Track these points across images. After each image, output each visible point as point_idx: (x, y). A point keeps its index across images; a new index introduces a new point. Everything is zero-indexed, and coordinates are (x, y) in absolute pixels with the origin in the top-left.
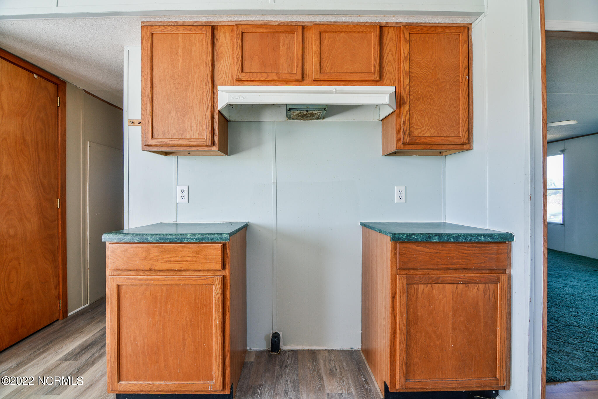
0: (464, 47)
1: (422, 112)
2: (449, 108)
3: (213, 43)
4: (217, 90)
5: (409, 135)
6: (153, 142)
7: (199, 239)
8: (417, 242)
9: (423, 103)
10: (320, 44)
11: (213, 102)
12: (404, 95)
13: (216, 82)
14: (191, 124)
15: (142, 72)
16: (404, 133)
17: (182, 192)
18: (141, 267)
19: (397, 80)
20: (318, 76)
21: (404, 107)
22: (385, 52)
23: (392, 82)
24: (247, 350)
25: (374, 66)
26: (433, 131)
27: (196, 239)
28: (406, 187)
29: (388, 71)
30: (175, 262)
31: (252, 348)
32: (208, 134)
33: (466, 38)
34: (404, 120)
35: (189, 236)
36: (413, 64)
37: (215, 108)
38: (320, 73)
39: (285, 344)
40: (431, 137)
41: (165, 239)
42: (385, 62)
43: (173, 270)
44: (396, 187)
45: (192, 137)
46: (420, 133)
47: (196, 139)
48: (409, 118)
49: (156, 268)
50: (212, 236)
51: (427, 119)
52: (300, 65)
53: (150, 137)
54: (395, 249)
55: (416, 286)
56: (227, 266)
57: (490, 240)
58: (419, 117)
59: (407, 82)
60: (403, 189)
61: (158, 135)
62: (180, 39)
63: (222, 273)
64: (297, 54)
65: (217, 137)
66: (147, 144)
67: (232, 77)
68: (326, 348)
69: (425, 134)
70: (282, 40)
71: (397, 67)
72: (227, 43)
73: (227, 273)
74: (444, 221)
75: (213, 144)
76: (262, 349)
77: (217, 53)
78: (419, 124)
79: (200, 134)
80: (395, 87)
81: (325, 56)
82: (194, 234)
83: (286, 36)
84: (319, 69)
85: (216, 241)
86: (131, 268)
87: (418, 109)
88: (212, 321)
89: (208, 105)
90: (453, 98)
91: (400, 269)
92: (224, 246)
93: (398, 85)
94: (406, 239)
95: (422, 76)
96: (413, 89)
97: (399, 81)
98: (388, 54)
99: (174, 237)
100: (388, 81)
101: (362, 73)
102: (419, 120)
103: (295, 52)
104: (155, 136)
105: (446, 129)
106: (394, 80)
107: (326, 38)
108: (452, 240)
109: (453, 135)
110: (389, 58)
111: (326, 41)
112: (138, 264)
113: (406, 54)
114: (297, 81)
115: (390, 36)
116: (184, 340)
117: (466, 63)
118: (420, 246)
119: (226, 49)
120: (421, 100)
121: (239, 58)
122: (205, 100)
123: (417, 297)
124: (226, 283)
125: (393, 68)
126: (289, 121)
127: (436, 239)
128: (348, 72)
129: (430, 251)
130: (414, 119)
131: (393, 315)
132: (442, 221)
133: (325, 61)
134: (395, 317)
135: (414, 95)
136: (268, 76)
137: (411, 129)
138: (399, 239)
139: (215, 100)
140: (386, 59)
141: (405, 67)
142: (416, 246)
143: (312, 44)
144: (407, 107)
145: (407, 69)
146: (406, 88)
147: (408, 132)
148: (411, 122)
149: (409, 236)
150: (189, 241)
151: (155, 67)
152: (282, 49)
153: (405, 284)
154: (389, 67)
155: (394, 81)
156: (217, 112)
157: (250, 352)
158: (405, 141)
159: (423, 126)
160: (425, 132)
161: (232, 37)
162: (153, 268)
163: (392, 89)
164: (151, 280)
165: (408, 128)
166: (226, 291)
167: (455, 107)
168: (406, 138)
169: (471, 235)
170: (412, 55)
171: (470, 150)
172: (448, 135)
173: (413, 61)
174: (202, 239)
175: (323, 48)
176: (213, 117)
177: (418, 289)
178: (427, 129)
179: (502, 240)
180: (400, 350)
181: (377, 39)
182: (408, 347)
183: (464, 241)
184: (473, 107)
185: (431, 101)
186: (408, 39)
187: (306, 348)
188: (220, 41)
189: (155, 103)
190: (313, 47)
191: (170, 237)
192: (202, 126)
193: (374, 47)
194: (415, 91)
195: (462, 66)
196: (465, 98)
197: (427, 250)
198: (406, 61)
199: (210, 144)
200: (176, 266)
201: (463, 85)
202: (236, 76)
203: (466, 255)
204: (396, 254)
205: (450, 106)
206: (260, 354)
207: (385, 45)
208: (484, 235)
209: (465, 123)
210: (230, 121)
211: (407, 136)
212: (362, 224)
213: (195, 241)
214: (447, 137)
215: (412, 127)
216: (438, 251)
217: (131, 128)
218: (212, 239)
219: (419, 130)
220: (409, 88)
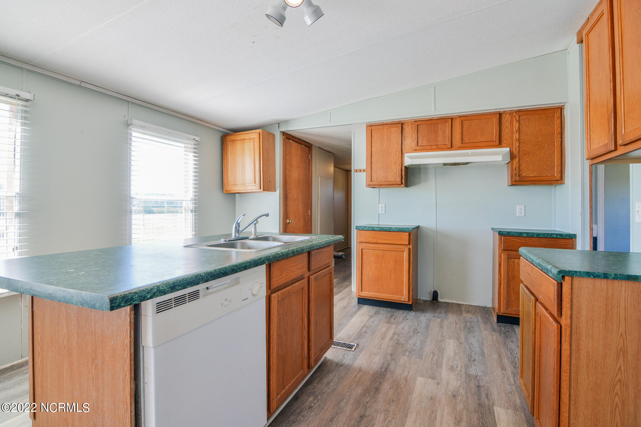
0: (558, 120)
1: (528, 162)
2: (547, 159)
3: (402, 132)
4: (404, 156)
5: (519, 176)
6: (372, 183)
7: (398, 230)
8: (513, 236)
9: (528, 156)
10: (462, 127)
11: (402, 162)
12: (515, 152)
13: (403, 152)
14: (390, 174)
15: (366, 149)
16: (516, 175)
17: (382, 208)
18: (372, 242)
19: (511, 144)
20: (460, 145)
21: (515, 160)
22: (503, 128)
23: (508, 145)
24: (418, 299)
25: (496, 137)
26: (535, 173)
27: (397, 230)
28: (525, 206)
29: (505, 139)
30: (387, 240)
31: (421, 298)
32: (399, 179)
33: (559, 115)
34: (515, 167)
35: (393, 229)
36: (522, 134)
37: (403, 165)
38: (462, 143)
39: (441, 298)
40: (534, 177)
41: (383, 229)
42: (503, 133)
43: (386, 244)
44: (517, 206)
45: (391, 180)
46: (526, 174)
47: (393, 181)
48: (519, 166)
49: (379, 242)
50: (404, 229)
51: (531, 166)
52: (450, 140)
53: (370, 181)
54: (501, 239)
55: (513, 260)
56: (411, 243)
57: (560, 237)
58: (526, 165)
59: (518, 145)
60: (523, 207)
61: (374, 180)
62: (385, 131)
63: (409, 246)
64: (448, 134)
65: (404, 180)
66: (369, 184)
67: (412, 148)
68: (468, 304)
69: (530, 175)
70: (439, 127)
71: (511, 136)
72: (409, 131)
73: (411, 247)
74: (555, 229)
75: (402, 183)
76: (427, 299)
77: (404, 136)
78: (526, 169)
79: (395, 179)
80: (510, 148)
81: (465, 134)
82: (396, 228)
83: (442, 125)
84: (461, 141)
85: (406, 231)
86: (368, 242)
87: (525, 160)
88: (404, 269)
89: (399, 164)
90: (550, 153)
91: (504, 250)
92: (410, 234)
93: (512, 147)
94: (506, 234)
95: (528, 141)
96: (522, 149)
97: (512, 144)
98: (505, 129)
99: (387, 229)
100: (505, 145)
101: (488, 142)
102: (525, 166)
103: (447, 133)
104: (373, 180)
105: (545, 172)
106: (509, 143)
107: (466, 124)
108: (535, 236)
109: (550, 175)
110: (505, 131)
111: (465, 125)
112: (371, 240)
113: (517, 128)
114: (448, 148)
115: (506, 119)
116: (391, 276)
117: (559, 130)
118: (516, 238)
119: (409, 134)
120: (527, 155)
121: (416, 139)
122: (398, 162)
123: (514, 266)
124: (410, 252)
125: (508, 136)
126: (444, 166)
127: (525, 235)
128: (479, 141)
129: (521, 241)
130: (522, 166)
131: (499, 274)
132: (553, 229)
133: (465, 136)
134: (501, 275)
135: (523, 152)
136: (431, 147)
137: (520, 172)
138: (502, 234)
139: (403, 161)
140: (504, 132)
141: (516, 137)
142: (513, 238)
143: (457, 127)
144: (517, 160)
145: (517, 137)
146: (517, 148)
147: (518, 174)
148: (520, 168)
149: (508, 233)
150: (393, 230)
151: (373, 146)
152: (440, 132)
153: (506, 258)
154: (505, 136)
155: (509, 145)
156: (404, 167)
157: (420, 300)
158: (516, 180)
159: (529, 170)
160: (530, 174)
161: (412, 128)
162: (377, 242)
163: (508, 149)
164: (376, 247)
165: (518, 172)
166: (410, 255)
167: (551, 158)
168: (516, 178)
169: (548, 234)
170: (521, 128)
171: (562, 184)
172: (546, 175)
173: (522, 132)
174: (400, 230)
175: (463, 129)
176: (402, 170)
177: (514, 261)
178: (532, 172)
179: (568, 237)
180: (503, 292)
181: (497, 122)
182: (508, 292)
183: (542, 237)
184: (565, 157)
185: (534, 155)
186: (518, 120)
187: (455, 302)
188: (406, 130)
189: (373, 164)
190: (458, 129)
191: (385, 228)
192: (396, 175)
193: (495, 126)
194: (523, 149)
195: (556, 133)
196: (559, 152)
197: (520, 241)
198: (517, 132)
199: (400, 183)
200: (387, 242)
201: (557, 145)
202: (414, 148)
203: (545, 245)
204: (501, 242)
205: (548, 157)
206: (425, 301)
207: (503, 124)
208: (556, 234)
209: (558, 168)
210: (409, 168)
211: (517, 176)
212: (492, 229)
213: (396, 231)
214: (545, 176)
215: (521, 171)
216: (527, 242)
217: (356, 173)
218: (404, 230)
219: (526, 173)
220: (519, 148)
